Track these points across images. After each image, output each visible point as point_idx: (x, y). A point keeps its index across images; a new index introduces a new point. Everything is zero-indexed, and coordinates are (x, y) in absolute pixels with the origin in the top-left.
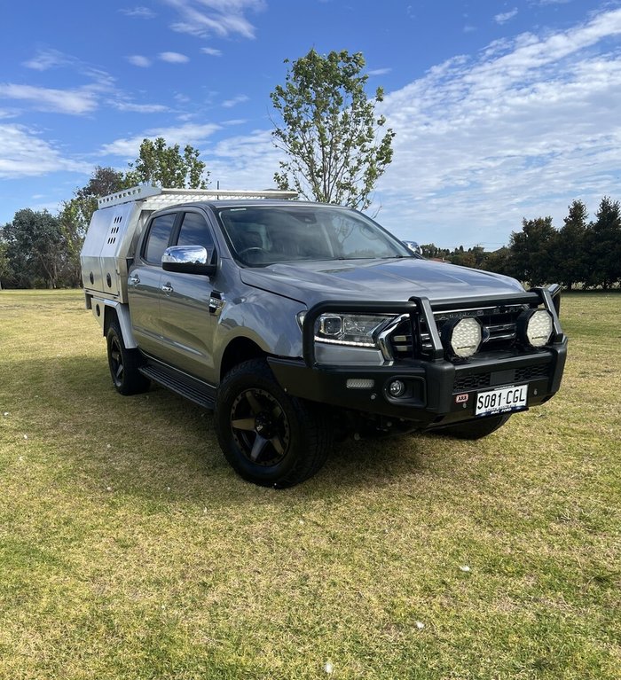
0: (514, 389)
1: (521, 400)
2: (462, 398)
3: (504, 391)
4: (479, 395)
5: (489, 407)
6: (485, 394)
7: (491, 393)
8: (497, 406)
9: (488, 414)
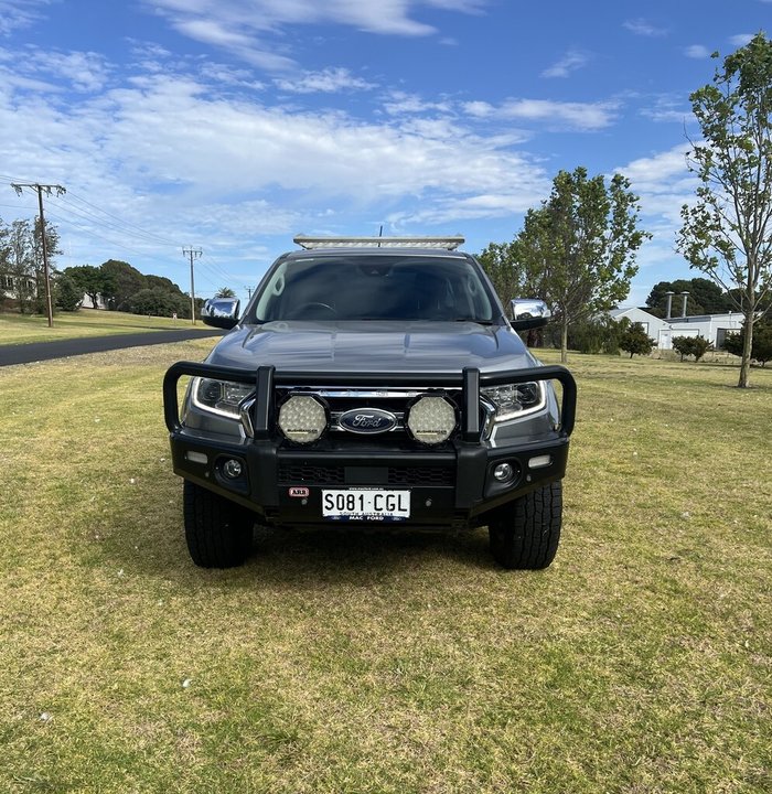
0: (385, 493)
1: (400, 509)
2: (299, 492)
3: (369, 494)
4: (325, 493)
5: (345, 509)
6: (335, 493)
7: (345, 493)
8: (357, 510)
9: (344, 519)
